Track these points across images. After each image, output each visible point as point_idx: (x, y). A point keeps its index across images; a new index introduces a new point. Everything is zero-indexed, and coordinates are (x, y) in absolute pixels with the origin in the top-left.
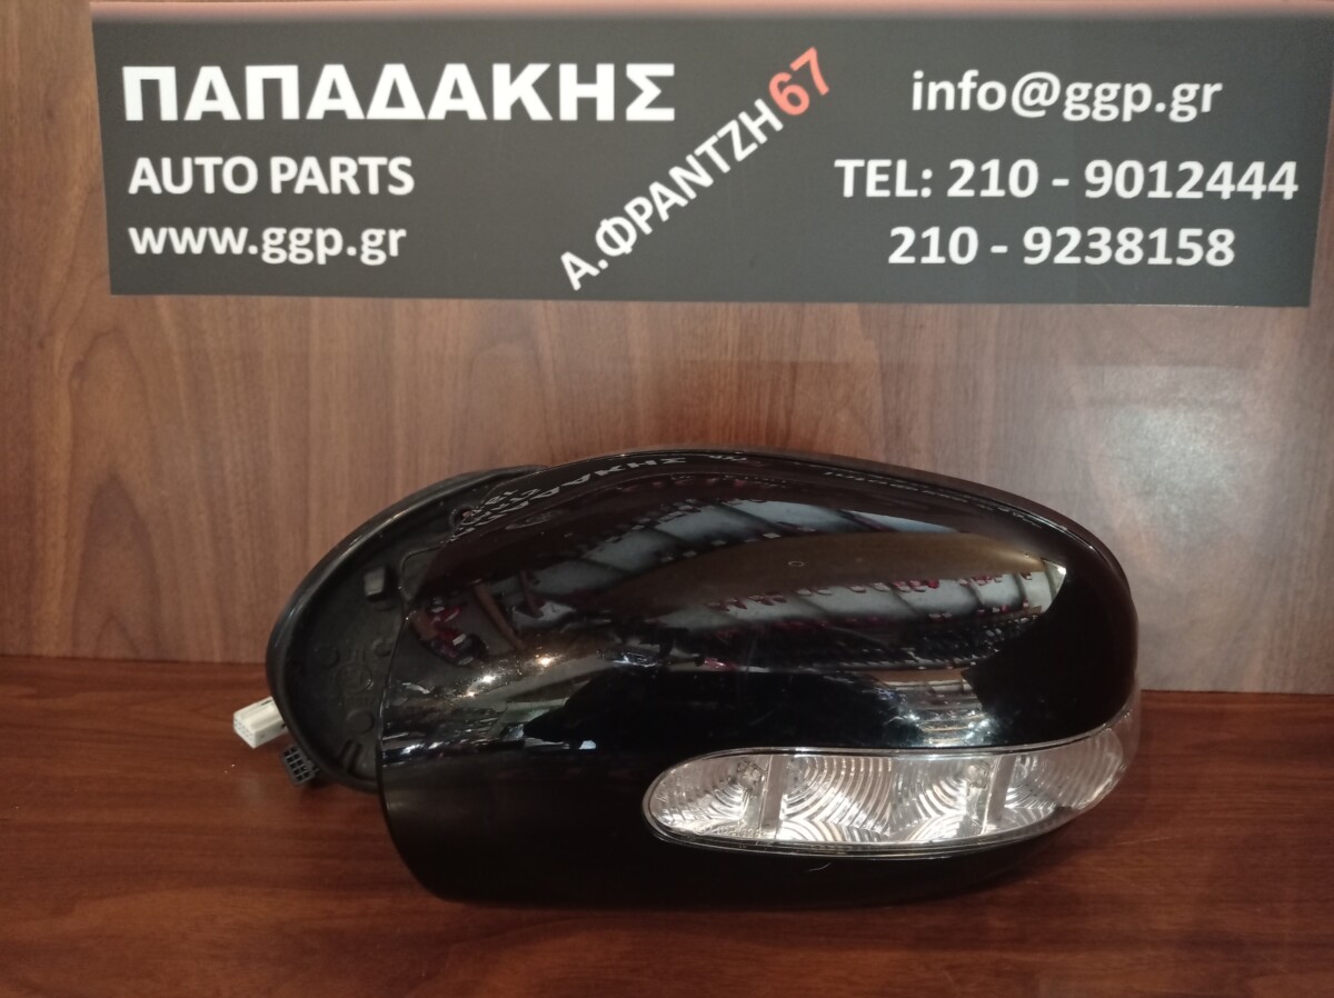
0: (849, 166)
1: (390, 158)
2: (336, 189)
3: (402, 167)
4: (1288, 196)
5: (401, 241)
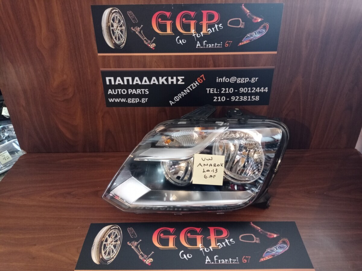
0: (208, 89)
1: (145, 89)
4: (266, 92)
5: (147, 100)
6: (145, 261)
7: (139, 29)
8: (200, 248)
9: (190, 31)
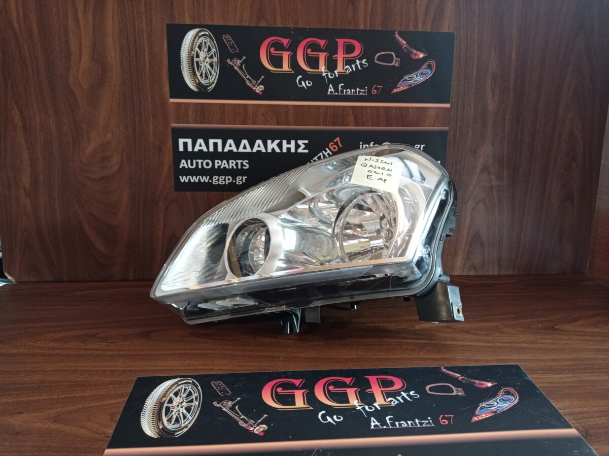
1: (243, 161)
2: (231, 167)
3: (246, 163)
5: (246, 179)
6: (252, 429)
7: (239, 62)
8: (355, 406)
9: (318, 68)
